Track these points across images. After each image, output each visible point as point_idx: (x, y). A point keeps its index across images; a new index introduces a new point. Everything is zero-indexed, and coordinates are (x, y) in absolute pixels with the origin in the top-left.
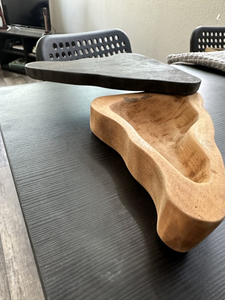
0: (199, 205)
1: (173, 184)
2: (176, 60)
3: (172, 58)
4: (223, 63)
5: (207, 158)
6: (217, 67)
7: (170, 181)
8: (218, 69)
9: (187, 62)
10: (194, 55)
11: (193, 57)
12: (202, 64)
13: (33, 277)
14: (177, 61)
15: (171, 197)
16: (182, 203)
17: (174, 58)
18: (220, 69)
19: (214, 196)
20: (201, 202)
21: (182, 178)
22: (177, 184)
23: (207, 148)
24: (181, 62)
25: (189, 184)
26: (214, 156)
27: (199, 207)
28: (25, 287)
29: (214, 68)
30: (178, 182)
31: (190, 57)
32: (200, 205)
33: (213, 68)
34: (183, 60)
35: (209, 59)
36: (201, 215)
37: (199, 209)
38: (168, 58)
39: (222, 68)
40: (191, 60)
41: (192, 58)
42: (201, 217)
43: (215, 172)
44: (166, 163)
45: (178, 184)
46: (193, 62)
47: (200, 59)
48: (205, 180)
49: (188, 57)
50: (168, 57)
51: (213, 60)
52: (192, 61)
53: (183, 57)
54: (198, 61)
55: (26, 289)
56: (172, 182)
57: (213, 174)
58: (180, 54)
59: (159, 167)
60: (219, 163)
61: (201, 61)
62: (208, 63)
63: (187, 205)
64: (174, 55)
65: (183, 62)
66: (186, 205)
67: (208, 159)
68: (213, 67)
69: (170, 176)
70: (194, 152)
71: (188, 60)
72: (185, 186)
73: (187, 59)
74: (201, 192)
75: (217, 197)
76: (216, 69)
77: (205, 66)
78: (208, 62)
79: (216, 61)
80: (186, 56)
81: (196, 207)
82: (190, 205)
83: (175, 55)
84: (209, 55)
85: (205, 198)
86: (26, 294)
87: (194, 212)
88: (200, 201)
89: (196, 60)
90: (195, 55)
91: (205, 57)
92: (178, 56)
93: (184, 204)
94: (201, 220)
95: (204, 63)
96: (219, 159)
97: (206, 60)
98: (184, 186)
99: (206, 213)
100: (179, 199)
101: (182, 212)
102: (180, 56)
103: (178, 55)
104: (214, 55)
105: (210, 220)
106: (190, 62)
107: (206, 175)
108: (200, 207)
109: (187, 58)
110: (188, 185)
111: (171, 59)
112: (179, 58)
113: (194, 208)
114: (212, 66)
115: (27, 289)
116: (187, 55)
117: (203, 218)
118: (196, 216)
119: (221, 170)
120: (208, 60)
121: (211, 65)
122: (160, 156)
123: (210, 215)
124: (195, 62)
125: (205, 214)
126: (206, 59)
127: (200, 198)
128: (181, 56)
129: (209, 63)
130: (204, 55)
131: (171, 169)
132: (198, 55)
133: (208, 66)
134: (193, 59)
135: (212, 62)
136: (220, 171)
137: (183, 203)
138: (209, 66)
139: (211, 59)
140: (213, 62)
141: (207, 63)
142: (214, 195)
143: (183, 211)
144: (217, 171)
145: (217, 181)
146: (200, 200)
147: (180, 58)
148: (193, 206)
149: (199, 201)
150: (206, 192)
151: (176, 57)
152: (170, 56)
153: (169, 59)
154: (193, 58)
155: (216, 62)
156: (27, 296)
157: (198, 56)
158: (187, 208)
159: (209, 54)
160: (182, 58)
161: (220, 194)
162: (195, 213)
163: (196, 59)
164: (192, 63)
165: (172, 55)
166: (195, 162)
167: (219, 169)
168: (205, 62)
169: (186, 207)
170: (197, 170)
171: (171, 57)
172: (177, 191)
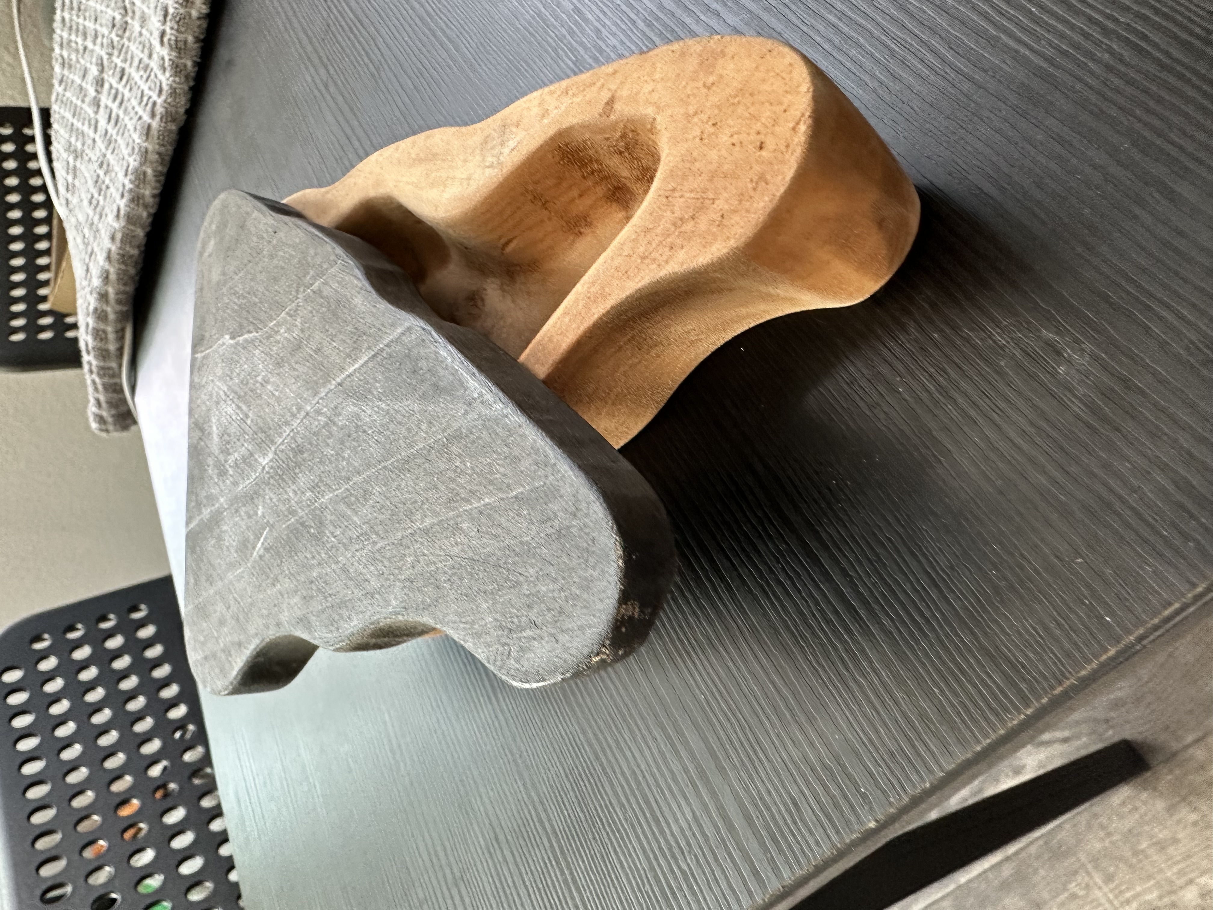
0: (753, 137)
1: (679, 242)
2: (115, 396)
3: (105, 414)
4: (122, 212)
5: (553, 139)
6: (140, 233)
7: (665, 257)
8: (148, 229)
9: (121, 350)
10: (91, 326)
11: (98, 331)
12: (130, 289)
13: (1076, 873)
14: (121, 391)
15: (732, 243)
16: (751, 197)
17: (104, 405)
18: (150, 220)
19: (709, 89)
20: (738, 133)
21: (648, 217)
22: (673, 229)
23: (512, 144)
24: (119, 376)
25: (670, 187)
26: (543, 116)
27: (762, 137)
28: (1122, 899)
29: (144, 242)
30: (668, 226)
31: (101, 340)
32: (753, 132)
33: (143, 249)
34: (114, 365)
35: (107, 266)
36: (791, 125)
37: (766, 135)
38: (107, 431)
39: (145, 214)
40: (111, 336)
41: (104, 332)
42: (798, 123)
43: (611, 102)
44: (593, 283)
45: (674, 224)
46: (119, 326)
47: (107, 302)
48: (643, 137)
49: (98, 349)
50: (101, 430)
51: (109, 252)
52: (117, 332)
53: (101, 368)
54: (118, 308)
55: (1128, 895)
56: (667, 249)
57: (618, 106)
58: (89, 382)
59: (612, 308)
60: (570, 93)
61: (117, 294)
62: (123, 267)
63: (755, 178)
64: (92, 409)
65: (120, 366)
66: (757, 183)
67: (560, 134)
68: (139, 247)
69: (647, 261)
70: (530, 197)
71: (112, 347)
72: (682, 200)
73: (107, 350)
74: (698, 140)
75: (711, 79)
76: (148, 235)
77: (137, 278)
78: (119, 269)
79: (113, 238)
80: (96, 357)
81: (761, 148)
82: (757, 168)
83: (92, 401)
84: (88, 270)
85: (721, 121)
86: (1149, 890)
87: (783, 148)
88: (736, 136)
89: (112, 316)
90: (91, 321)
91: (96, 282)
92: (96, 389)
93: (754, 189)
94: (810, 121)
95: (125, 284)
96: (555, 96)
97: (113, 277)
98: (678, 202)
99: (784, 107)
100: (735, 211)
101: (785, 192)
102: (98, 380)
103: (90, 389)
104: (89, 250)
105: (808, 91)
106: (121, 338)
107: (624, 136)
108: (758, 133)
109: (104, 353)
110: (674, 190)
111: (110, 420)
112: (104, 385)
113: (764, 153)
114: (135, 252)
115: (1128, 889)
116: (92, 354)
117: (803, 115)
118: (796, 140)
119: (599, 84)
120: (112, 270)
121: (131, 256)
122: (565, 314)
123: (786, 92)
124: (122, 317)
125: (785, 111)
126: (106, 278)
127: (724, 139)
128: (95, 377)
129: (124, 263)
130: (88, 289)
131: (616, 263)
132: (91, 308)
133: (135, 267)
134: (109, 329)
135: (118, 254)
136: (603, 85)
137: (752, 193)
138: (136, 263)
139: (109, 258)
140: (120, 248)
141: (125, 272)
142: (705, 90)
143: (782, 190)
144: (605, 96)
145: (648, 88)
146: (732, 136)
147: (106, 380)
148: (760, 156)
149: (736, 138)
150: (696, 120)
151: (102, 398)
152: (94, 425)
153: (111, 428)
154: (102, 326)
155: (119, 236)
156: (1152, 882)
157: (96, 309)
158: (768, 177)
159: (83, 273)
160: (104, 372)
161: (695, 72)
162: (787, 146)
163: (106, 316)
164: (123, 330)
165: (91, 418)
166: (570, 187)
167: (595, 89)
168: (119, 279)
169: (767, 183)
170: (602, 179)
171: (101, 420)
172: (703, 226)
